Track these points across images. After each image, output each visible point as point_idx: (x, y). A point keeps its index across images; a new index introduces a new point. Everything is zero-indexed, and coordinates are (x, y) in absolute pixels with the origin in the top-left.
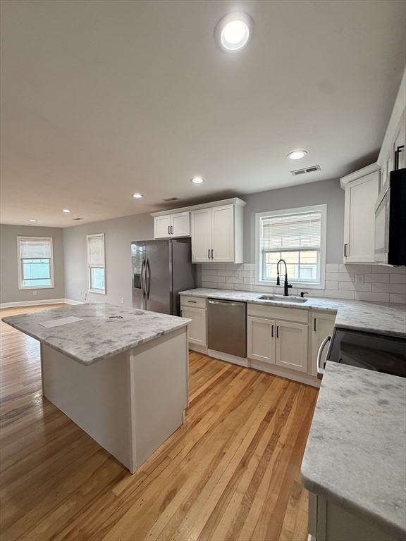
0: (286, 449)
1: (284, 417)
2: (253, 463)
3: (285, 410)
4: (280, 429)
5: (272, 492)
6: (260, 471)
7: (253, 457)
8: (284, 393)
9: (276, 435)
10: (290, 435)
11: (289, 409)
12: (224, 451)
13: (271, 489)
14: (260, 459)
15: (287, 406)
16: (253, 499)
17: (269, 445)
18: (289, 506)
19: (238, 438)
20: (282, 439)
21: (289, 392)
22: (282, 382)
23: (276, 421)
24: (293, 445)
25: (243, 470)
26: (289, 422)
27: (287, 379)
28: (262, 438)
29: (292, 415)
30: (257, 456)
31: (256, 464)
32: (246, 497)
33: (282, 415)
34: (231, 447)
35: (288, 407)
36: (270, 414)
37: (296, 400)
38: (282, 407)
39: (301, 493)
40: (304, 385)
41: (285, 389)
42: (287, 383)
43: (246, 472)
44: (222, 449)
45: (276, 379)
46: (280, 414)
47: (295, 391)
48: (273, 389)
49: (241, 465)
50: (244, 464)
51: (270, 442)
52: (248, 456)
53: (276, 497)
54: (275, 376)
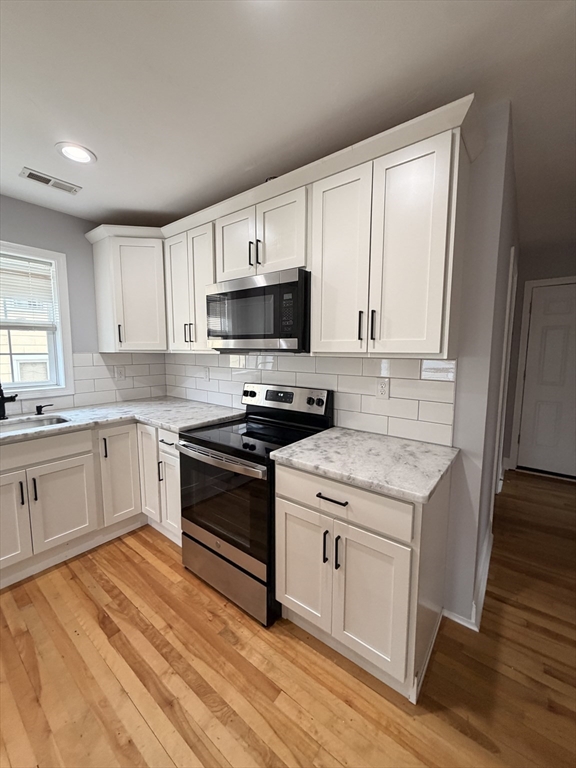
0: (176, 626)
1: (124, 604)
2: (175, 685)
3: (113, 598)
4: (141, 619)
5: (223, 669)
6: (191, 677)
7: (164, 681)
8: (80, 584)
9: (147, 630)
10: (158, 610)
11: (116, 592)
12: (123, 741)
13: (218, 669)
14: (171, 670)
15: (108, 592)
16: (224, 703)
17: (157, 647)
18: (243, 653)
19: (114, 700)
20: (159, 623)
21: (86, 578)
22: (56, 574)
23: (124, 619)
24: (173, 613)
25: (177, 707)
26: (137, 602)
27: (57, 566)
28: (141, 654)
29: (128, 592)
30: (165, 673)
31: (176, 679)
32: (219, 714)
33: (119, 605)
34: (124, 722)
35: (111, 590)
36: (104, 622)
37: (109, 575)
38: (106, 599)
39: (233, 633)
40: (90, 552)
41: (74, 577)
42: (64, 569)
43: (182, 702)
44: (117, 746)
45: (40, 582)
46: (115, 607)
47: (92, 569)
48: (57, 596)
49: (167, 709)
50: (168, 703)
51: (153, 644)
52: (158, 690)
53: (230, 667)
54: (31, 578)
